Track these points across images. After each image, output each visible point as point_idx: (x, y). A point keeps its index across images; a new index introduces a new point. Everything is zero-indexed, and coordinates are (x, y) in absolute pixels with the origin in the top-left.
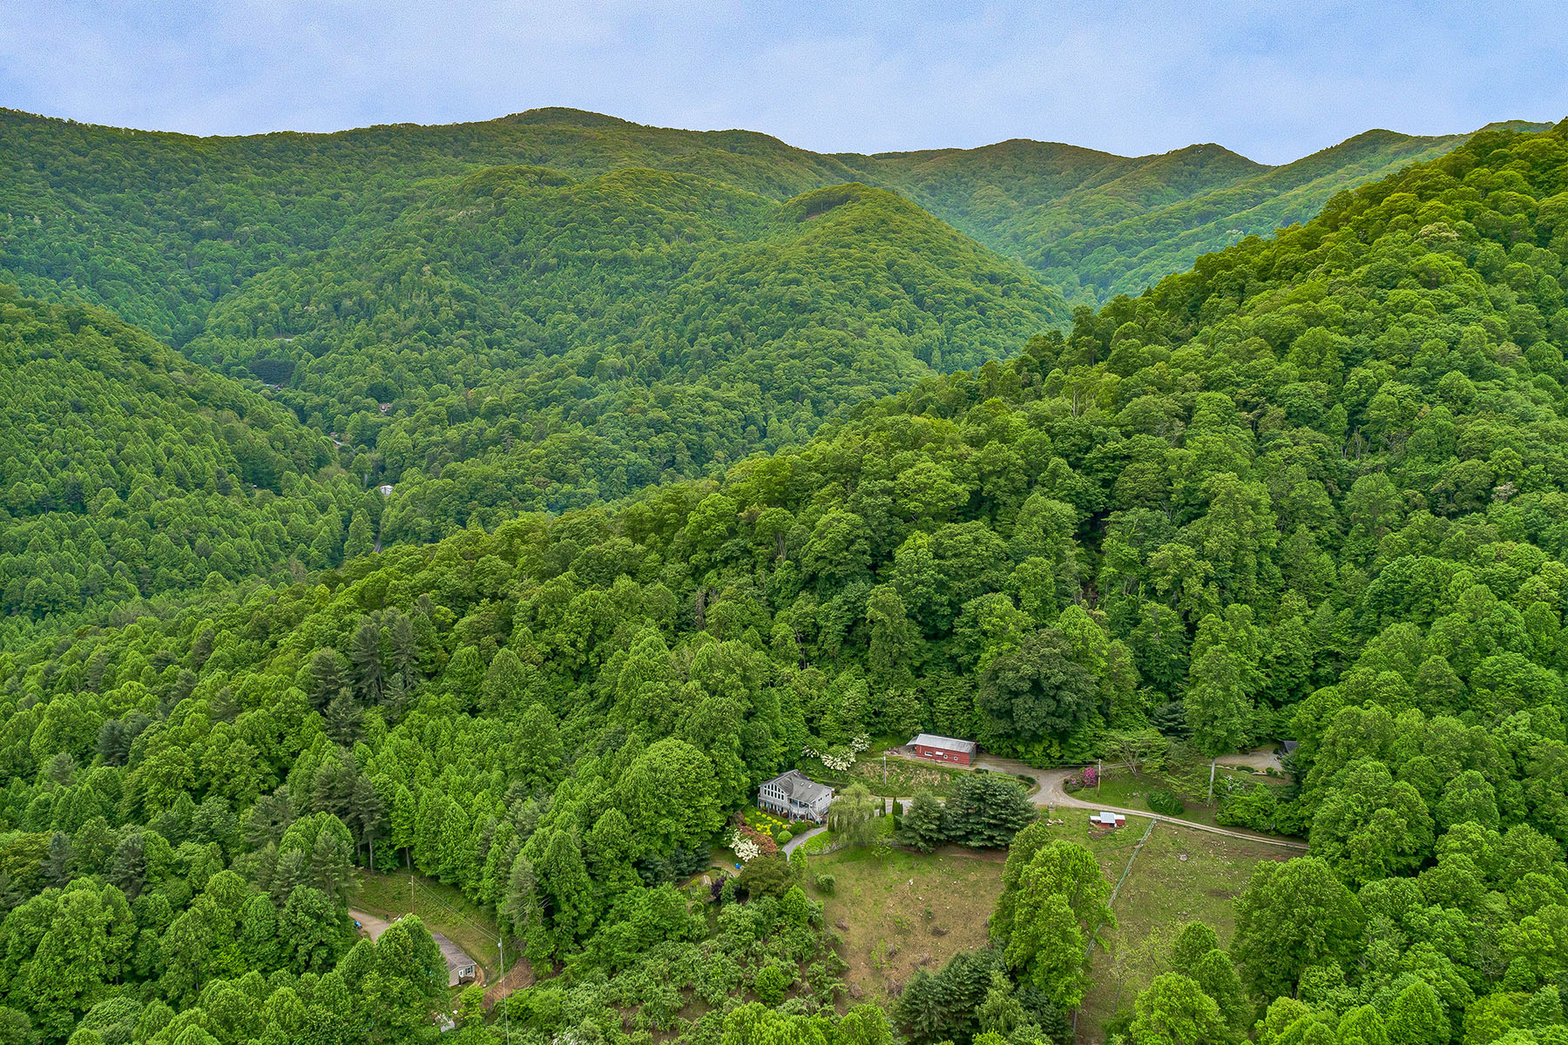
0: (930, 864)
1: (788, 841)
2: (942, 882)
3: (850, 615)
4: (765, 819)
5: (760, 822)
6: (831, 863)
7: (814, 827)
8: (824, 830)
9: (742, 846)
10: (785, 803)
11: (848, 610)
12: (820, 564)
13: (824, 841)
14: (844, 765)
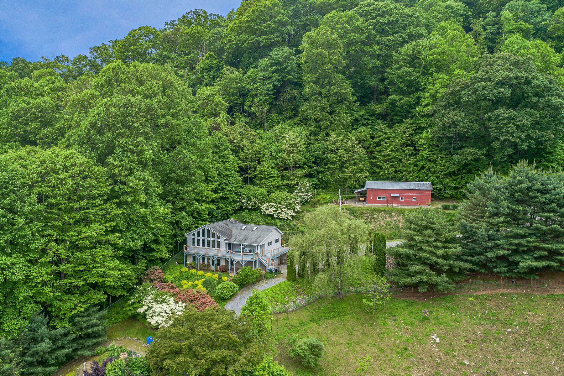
0: (450, 310)
1: (233, 296)
2: (486, 334)
3: (277, 76)
4: (194, 275)
5: (188, 278)
6: (302, 323)
7: (265, 277)
8: (281, 280)
9: (158, 308)
10: (223, 251)
11: (276, 71)
12: (243, 36)
13: (286, 293)
14: (290, 212)
